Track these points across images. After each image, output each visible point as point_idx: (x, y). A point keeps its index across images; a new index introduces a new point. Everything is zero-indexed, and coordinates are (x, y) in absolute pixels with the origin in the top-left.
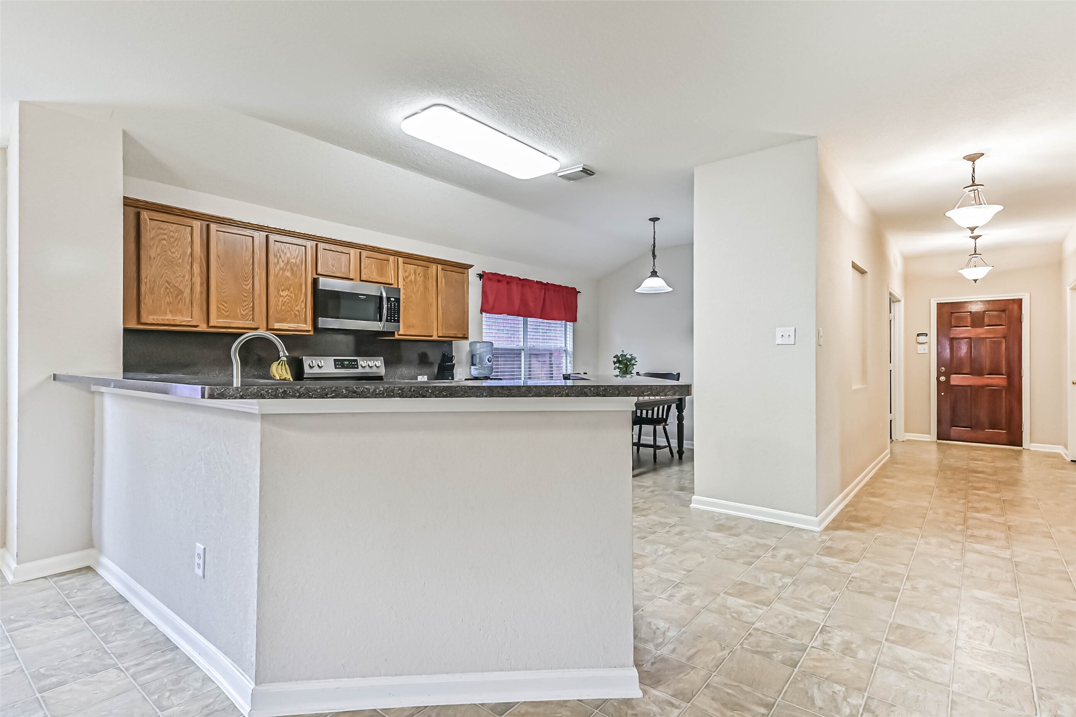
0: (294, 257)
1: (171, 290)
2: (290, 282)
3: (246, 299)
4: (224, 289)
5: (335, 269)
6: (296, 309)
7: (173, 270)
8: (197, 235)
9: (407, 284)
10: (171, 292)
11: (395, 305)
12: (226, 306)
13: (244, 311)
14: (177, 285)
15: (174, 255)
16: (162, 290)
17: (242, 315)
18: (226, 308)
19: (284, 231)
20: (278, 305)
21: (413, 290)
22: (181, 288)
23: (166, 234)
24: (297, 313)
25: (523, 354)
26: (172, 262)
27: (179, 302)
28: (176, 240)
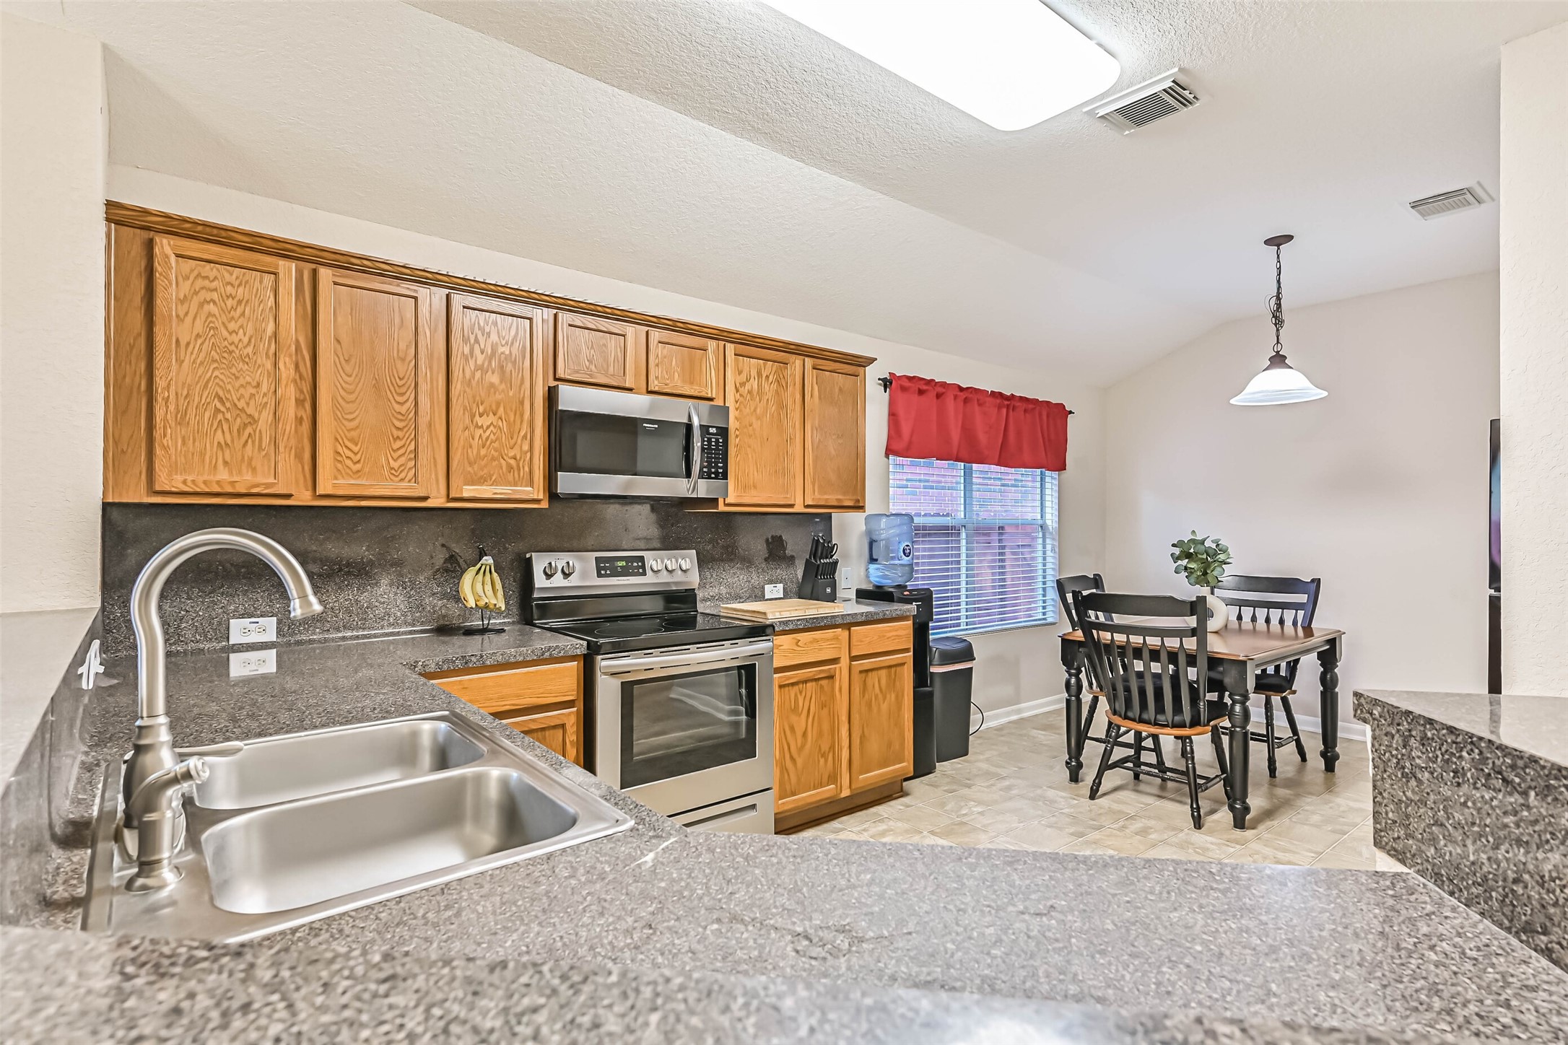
0: (507, 343)
1: (228, 416)
2: (498, 397)
3: (400, 434)
4: (351, 413)
5: (593, 368)
6: (511, 454)
7: (234, 370)
8: (289, 294)
9: (741, 399)
10: (227, 420)
11: (717, 441)
12: (356, 449)
13: (395, 460)
14: (241, 404)
15: (235, 338)
16: (207, 415)
17: (393, 468)
18: (356, 454)
19: (484, 286)
20: (471, 447)
21: (755, 410)
22: (250, 410)
23: (215, 290)
24: (512, 462)
25: (963, 535)
26: (231, 352)
27: (247, 441)
28: (240, 302)
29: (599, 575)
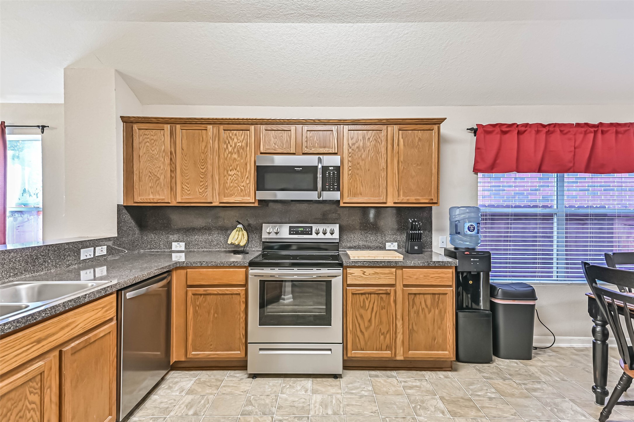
0: (240, 142)
1: (152, 178)
2: (237, 163)
3: (202, 180)
4: (187, 174)
5: (276, 147)
6: (242, 184)
7: (154, 163)
8: (168, 135)
9: (353, 152)
10: (152, 179)
11: (334, 173)
12: (188, 186)
13: (201, 189)
14: (156, 174)
15: (154, 153)
16: (147, 178)
17: (200, 192)
18: (188, 188)
20: (227, 183)
21: (361, 156)
22: (158, 175)
23: (148, 138)
24: (243, 188)
25: (555, 220)
26: (153, 157)
27: (157, 185)
28: (155, 141)
29: (290, 234)
